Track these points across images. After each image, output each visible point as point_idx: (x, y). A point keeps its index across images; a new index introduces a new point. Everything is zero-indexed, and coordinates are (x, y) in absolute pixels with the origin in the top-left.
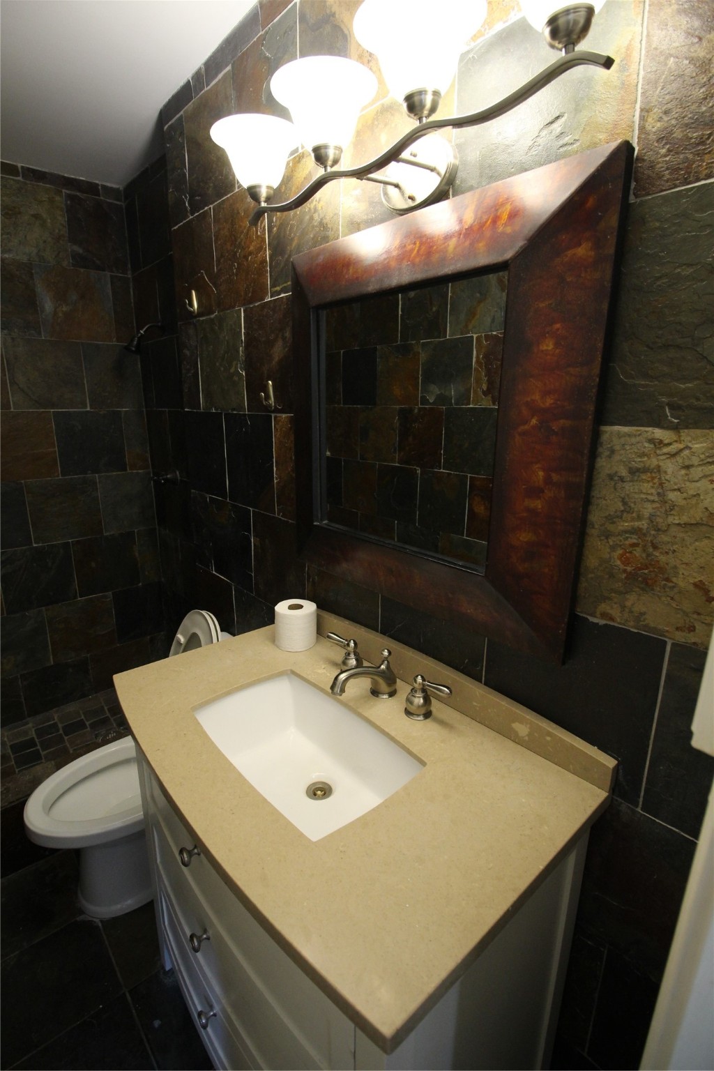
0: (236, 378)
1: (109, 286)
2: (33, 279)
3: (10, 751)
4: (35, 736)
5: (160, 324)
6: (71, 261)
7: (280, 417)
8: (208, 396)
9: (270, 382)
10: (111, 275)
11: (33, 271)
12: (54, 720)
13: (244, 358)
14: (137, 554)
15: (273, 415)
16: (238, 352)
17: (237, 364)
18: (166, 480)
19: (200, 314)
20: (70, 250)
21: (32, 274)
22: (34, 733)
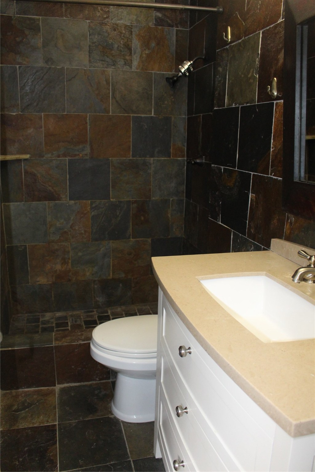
0: (251, 81)
1: (175, 36)
2: (132, 35)
3: (83, 323)
4: (97, 319)
5: (204, 57)
6: (154, 22)
7: (280, 103)
8: (231, 96)
9: (275, 79)
10: (176, 29)
11: (133, 30)
12: (108, 313)
13: (258, 66)
14: (169, 216)
15: (275, 102)
16: (255, 62)
17: (253, 71)
18: (196, 163)
19: (231, 42)
20: (154, 16)
21: (132, 32)
22: (97, 317)
